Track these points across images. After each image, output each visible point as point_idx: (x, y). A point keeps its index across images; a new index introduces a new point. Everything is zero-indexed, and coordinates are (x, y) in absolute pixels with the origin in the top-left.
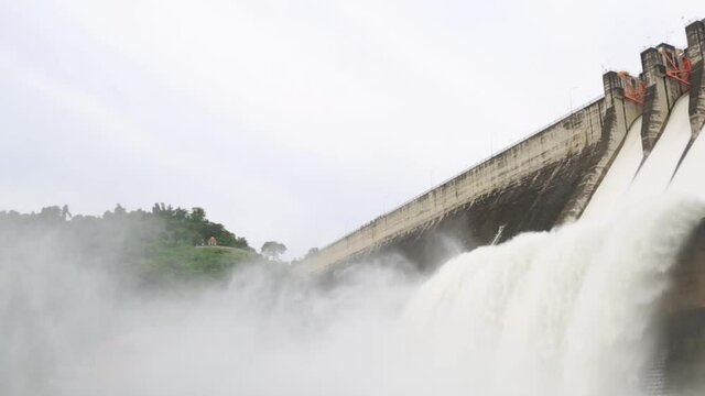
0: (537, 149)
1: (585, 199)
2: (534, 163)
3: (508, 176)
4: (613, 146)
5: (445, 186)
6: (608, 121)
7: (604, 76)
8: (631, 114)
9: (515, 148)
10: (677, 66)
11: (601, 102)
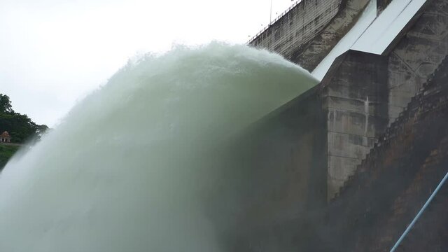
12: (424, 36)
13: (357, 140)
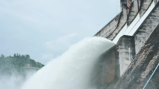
2: (107, 34)
6: (120, 17)
9: (103, 29)
12: (144, 30)
13: (127, 59)
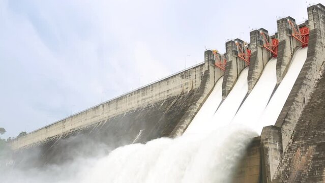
0: (165, 87)
1: (189, 120)
2: (162, 95)
3: (147, 101)
4: (207, 91)
5: (110, 103)
6: (205, 78)
7: (205, 52)
8: (218, 74)
9: (152, 85)
10: (244, 52)
11: (202, 65)
12: (289, 120)
